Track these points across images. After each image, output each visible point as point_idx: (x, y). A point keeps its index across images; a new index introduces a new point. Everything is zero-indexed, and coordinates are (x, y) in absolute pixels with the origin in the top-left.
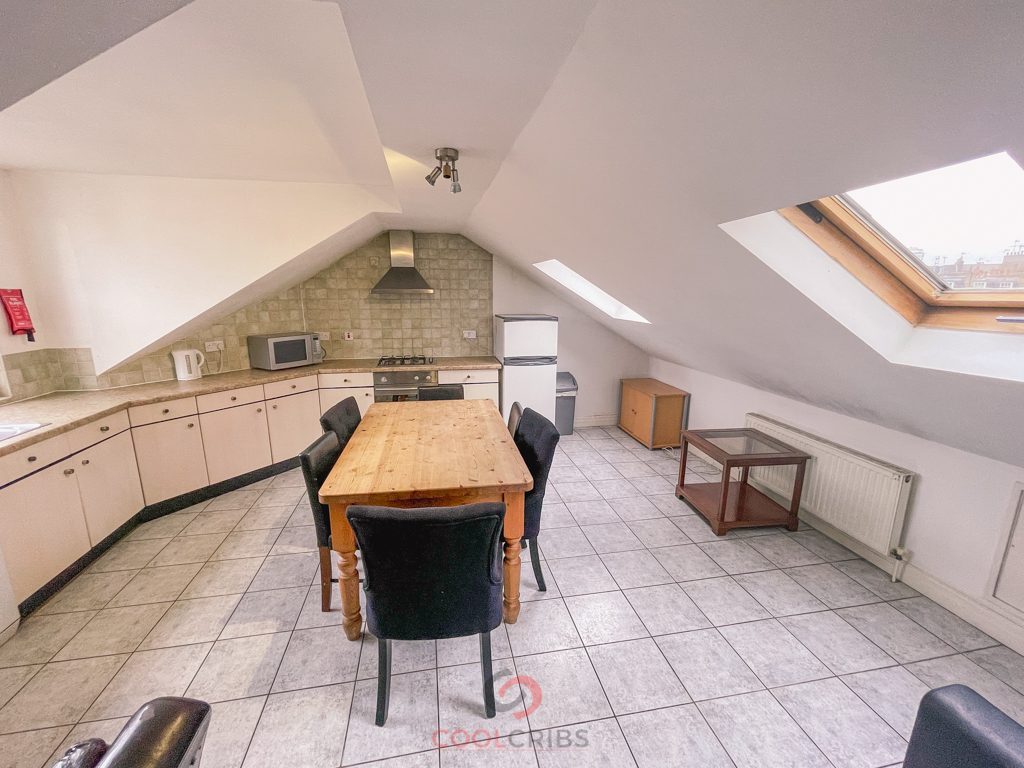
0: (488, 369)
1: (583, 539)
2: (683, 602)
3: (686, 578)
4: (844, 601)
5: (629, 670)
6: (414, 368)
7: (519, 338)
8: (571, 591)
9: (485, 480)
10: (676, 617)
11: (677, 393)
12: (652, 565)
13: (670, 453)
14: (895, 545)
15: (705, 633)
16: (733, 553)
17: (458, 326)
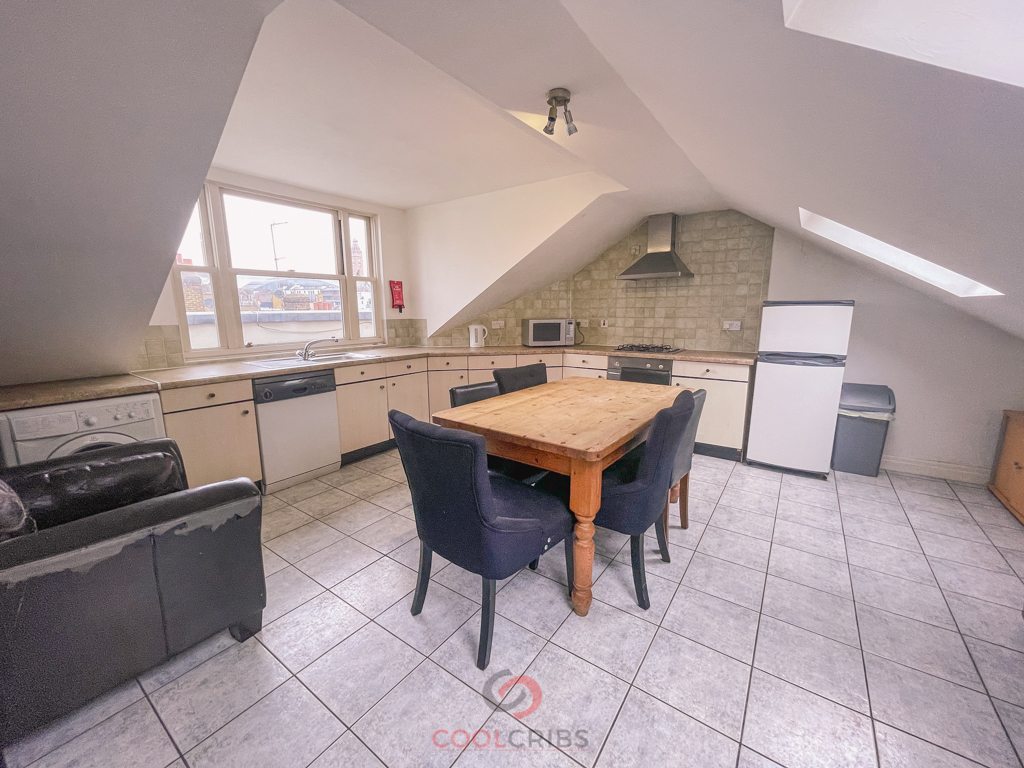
0: (735, 364)
6: (647, 355)
7: (781, 328)
17: (718, 315)
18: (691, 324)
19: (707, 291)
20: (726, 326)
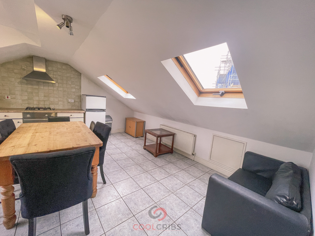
0: (80, 113)
1: (117, 165)
2: (149, 176)
3: (149, 170)
4: (185, 167)
5: (136, 200)
6: (45, 111)
7: (92, 102)
8: (115, 181)
9: (83, 144)
10: (148, 181)
11: (141, 121)
12: (139, 168)
13: (141, 138)
14: (193, 152)
15: (156, 183)
16: (159, 161)
17: (66, 97)
18: (56, 100)
19: (61, 89)
20: (70, 101)
